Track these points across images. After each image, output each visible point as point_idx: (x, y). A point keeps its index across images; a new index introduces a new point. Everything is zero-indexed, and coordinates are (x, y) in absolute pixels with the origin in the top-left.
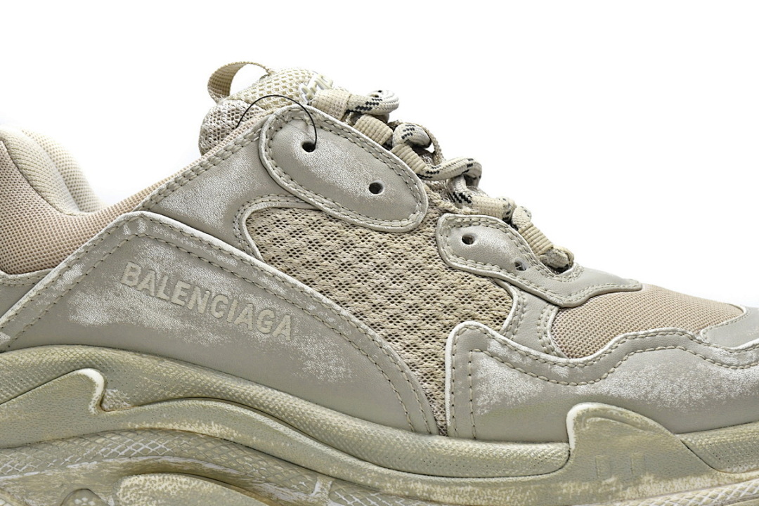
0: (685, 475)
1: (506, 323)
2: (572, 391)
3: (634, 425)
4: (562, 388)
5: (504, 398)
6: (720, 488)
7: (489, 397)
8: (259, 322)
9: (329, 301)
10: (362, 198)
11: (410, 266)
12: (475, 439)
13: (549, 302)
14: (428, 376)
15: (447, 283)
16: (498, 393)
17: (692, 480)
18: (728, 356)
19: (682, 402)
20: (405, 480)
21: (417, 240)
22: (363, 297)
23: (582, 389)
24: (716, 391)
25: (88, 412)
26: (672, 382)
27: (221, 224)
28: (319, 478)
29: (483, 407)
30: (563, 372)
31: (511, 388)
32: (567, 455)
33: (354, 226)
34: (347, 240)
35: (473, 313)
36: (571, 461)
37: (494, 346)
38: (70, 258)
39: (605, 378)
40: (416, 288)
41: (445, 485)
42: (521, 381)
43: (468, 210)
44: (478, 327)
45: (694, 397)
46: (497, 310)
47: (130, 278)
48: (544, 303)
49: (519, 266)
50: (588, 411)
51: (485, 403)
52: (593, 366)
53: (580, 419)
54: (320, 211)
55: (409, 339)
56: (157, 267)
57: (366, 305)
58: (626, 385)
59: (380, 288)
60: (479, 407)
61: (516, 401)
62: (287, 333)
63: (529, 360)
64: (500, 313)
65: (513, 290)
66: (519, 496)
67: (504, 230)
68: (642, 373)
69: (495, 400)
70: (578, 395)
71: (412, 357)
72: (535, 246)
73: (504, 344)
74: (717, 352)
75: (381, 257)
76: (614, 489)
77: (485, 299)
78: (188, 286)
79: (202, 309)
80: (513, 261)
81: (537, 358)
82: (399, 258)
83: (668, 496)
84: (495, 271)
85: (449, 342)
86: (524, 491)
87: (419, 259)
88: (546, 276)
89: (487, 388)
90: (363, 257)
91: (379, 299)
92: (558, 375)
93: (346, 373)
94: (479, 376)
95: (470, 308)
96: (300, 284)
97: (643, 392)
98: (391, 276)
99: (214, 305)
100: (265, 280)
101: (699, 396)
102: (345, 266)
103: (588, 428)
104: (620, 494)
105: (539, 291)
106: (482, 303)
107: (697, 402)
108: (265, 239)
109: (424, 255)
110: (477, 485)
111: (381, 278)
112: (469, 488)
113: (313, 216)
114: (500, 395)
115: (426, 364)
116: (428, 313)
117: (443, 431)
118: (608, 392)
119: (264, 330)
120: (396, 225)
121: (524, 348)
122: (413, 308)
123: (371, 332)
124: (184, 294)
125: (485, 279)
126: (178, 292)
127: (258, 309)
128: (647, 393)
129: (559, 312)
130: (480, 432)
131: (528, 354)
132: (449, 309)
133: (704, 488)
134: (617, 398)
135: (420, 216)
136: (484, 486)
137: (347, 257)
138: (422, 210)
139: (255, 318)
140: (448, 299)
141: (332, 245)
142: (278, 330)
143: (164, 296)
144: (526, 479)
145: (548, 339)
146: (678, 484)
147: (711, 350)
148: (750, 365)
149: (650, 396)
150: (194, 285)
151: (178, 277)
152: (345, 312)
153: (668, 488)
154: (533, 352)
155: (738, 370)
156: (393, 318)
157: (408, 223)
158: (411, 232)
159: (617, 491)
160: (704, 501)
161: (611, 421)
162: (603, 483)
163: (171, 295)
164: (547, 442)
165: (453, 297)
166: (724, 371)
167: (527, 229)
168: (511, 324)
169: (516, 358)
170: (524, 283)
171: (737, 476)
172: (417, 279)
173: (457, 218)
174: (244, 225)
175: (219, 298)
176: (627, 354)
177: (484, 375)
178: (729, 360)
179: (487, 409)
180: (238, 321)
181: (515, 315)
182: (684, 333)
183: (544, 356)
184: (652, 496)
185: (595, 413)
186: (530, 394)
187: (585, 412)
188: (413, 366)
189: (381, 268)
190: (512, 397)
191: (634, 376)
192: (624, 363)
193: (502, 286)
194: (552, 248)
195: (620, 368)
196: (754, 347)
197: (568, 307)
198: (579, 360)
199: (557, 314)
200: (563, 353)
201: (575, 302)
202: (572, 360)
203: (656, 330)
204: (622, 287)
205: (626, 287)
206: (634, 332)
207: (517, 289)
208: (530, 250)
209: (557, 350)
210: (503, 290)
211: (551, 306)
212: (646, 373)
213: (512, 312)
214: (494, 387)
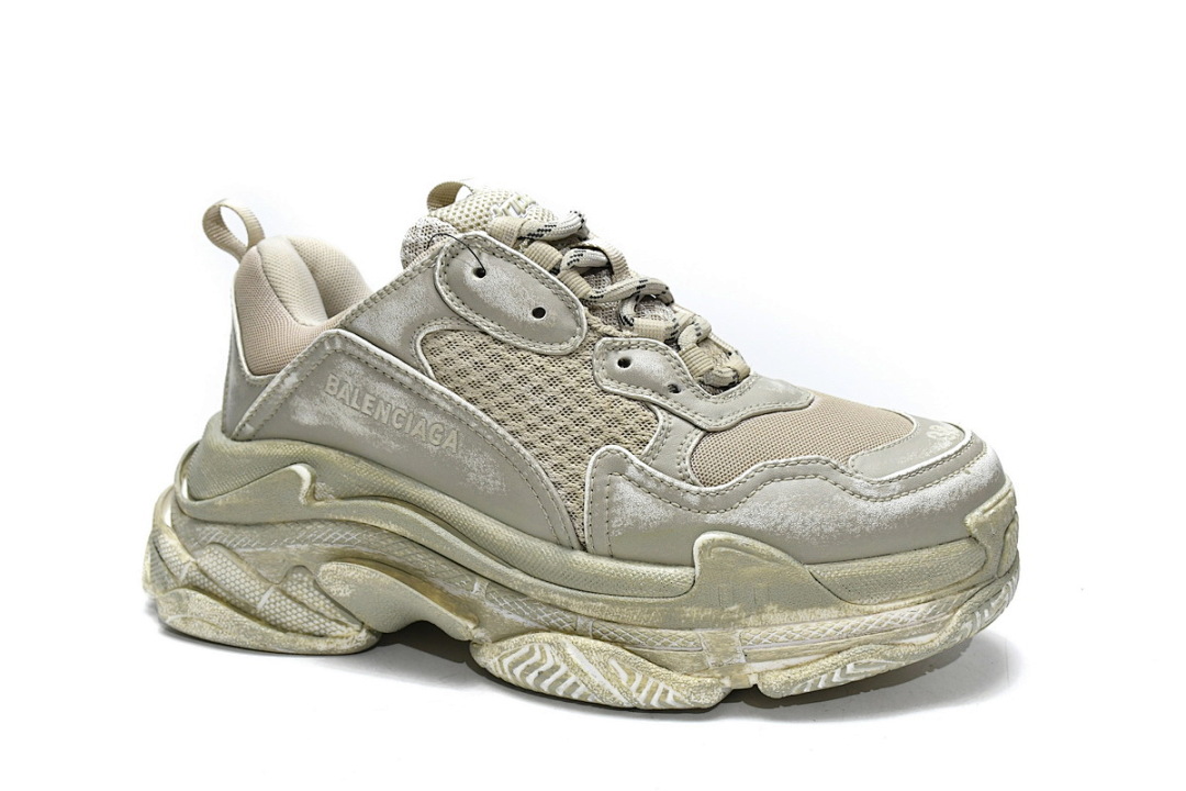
0: (811, 606)
1: (648, 447)
2: (702, 519)
3: (760, 555)
4: (693, 516)
5: (637, 521)
6: (848, 620)
7: (623, 520)
8: (431, 435)
9: (488, 419)
10: (524, 323)
11: (563, 389)
12: (612, 556)
13: (696, 427)
14: (572, 496)
15: (596, 406)
16: (631, 517)
17: (818, 611)
18: (868, 487)
19: (813, 535)
20: (546, 590)
21: (574, 363)
22: (518, 417)
23: (711, 518)
24: (849, 525)
25: (299, 503)
26: (804, 514)
27: (399, 344)
28: (477, 578)
29: (617, 528)
30: (694, 500)
31: (644, 513)
32: (691, 582)
33: (517, 348)
34: (508, 363)
35: (617, 436)
36: (695, 588)
37: (631, 471)
38: (289, 366)
39: (736, 508)
40: (567, 411)
41: (581, 599)
42: (654, 506)
43: (628, 333)
44: (619, 452)
45: (826, 530)
46: (641, 434)
47: (332, 388)
48: (692, 427)
49: (675, 389)
50: (713, 540)
51: (619, 525)
52: (725, 496)
53: (704, 547)
54: (485, 333)
55: (557, 459)
56: (349, 380)
57: (522, 425)
58: (755, 516)
59: (535, 409)
60: (614, 529)
61: (648, 526)
62: (453, 446)
63: (663, 487)
64: (644, 437)
65: (659, 412)
66: (645, 616)
67: (662, 352)
68: (774, 504)
69: (628, 523)
70: (707, 524)
71: (558, 476)
72: (693, 368)
73: (641, 470)
74: (858, 484)
75: (537, 380)
76: (737, 616)
77: (631, 423)
78: (374, 399)
79: (385, 420)
80: (666, 384)
81: (671, 485)
82: (553, 381)
83: (791, 626)
84: (646, 395)
85: (591, 463)
86: (649, 612)
87: (572, 383)
88: (701, 399)
89: (621, 511)
90: (522, 380)
91: (534, 419)
92: (690, 503)
93: (501, 487)
94: (615, 499)
95: (616, 432)
96: (464, 402)
97: (773, 523)
98: (546, 398)
99: (395, 417)
100: (434, 397)
101: (831, 529)
102: (506, 387)
103: (712, 557)
104: (743, 621)
105: (687, 415)
106: (627, 427)
107: (830, 535)
108: (437, 360)
109: (578, 378)
110: (606, 602)
111: (538, 400)
112: (601, 604)
113: (480, 339)
114: (632, 519)
115: (570, 484)
116: (576, 435)
117: (584, 548)
118: (737, 523)
119: (436, 443)
120: (556, 349)
122: (564, 430)
123: (523, 450)
124: (371, 405)
125: (635, 403)
126: (367, 404)
127: (429, 423)
128: (776, 524)
129: (704, 436)
130: (614, 552)
131: (662, 481)
132: (596, 431)
133: (830, 619)
134: (745, 529)
135: (578, 340)
136: (613, 604)
137: (506, 378)
138: (581, 335)
139: (427, 431)
140: (595, 422)
141: (496, 366)
142: (446, 443)
143: (357, 407)
144: (651, 601)
145: (685, 465)
146: (803, 614)
147: (852, 481)
148: (891, 497)
149: (779, 527)
150: (379, 398)
151: (365, 390)
152: (501, 431)
153: (792, 618)
154: (668, 479)
155: (877, 503)
156: (543, 439)
157: (567, 347)
158: (570, 355)
159: (740, 618)
160: (828, 633)
161: (737, 552)
162: (726, 610)
163: (361, 405)
164: (677, 565)
165: (600, 421)
166: (862, 504)
167: (686, 351)
168: (652, 448)
169: (651, 484)
170: (674, 408)
171: (868, 608)
172: (570, 402)
173: (615, 342)
174: (419, 347)
175: (398, 412)
176: (764, 483)
177: (620, 498)
178: (868, 492)
179: (621, 531)
180: (413, 433)
181: (657, 440)
182: (827, 462)
183: (677, 483)
184: (776, 625)
185: (721, 543)
186: (661, 520)
187: (710, 541)
188: (557, 485)
189: (537, 390)
190: (644, 521)
191: (765, 507)
192: (758, 493)
193: (651, 410)
194: (712, 369)
195: (753, 498)
196: (899, 478)
197: (715, 432)
198: (713, 489)
199: (701, 440)
200: (698, 481)
201: (723, 426)
202: (704, 489)
203: (800, 458)
204: (784, 407)
205: (789, 406)
206: (775, 461)
207: (665, 413)
208: (688, 372)
209: (693, 477)
210: (651, 414)
211: (697, 431)
212: (779, 504)
213: (655, 436)
214: (628, 511)
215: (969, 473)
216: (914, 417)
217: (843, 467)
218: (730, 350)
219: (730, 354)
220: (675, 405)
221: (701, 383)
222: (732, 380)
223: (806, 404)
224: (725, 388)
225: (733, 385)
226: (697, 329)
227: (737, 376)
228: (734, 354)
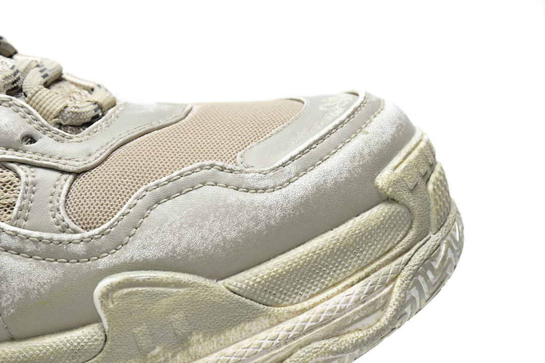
0: (239, 323)
1: (16, 209)
2: (94, 267)
3: (166, 285)
4: (85, 266)
5: (26, 292)
6: (281, 326)
7: (10, 295)
12: (13, 339)
13: (63, 172)
16: (19, 288)
17: (247, 326)
18: (262, 179)
19: (216, 246)
23: (104, 262)
24: (252, 224)
26: (201, 227)
29: (8, 306)
30: (80, 248)
31: (31, 280)
32: (103, 337)
36: (109, 342)
37: (5, 240)
39: (127, 243)
42: (40, 270)
45: (228, 237)
46: (5, 197)
48: (57, 175)
49: (30, 139)
50: (111, 285)
51: (9, 302)
52: (111, 234)
53: (104, 295)
58: (149, 245)
60: (4, 308)
61: (39, 292)
63: (43, 246)
64: (9, 200)
65: (19, 169)
67: (7, 105)
68: (166, 227)
69: (18, 297)
70: (101, 270)
72: (45, 112)
73: (15, 235)
74: (250, 178)
76: (162, 359)
80: (18, 137)
81: (51, 240)
83: (224, 351)
88: (63, 142)
89: (7, 287)
92: (76, 254)
97: (170, 247)
101: (234, 234)
103: (116, 303)
105: (51, 163)
107: (234, 240)
114: (20, 290)
118: (132, 258)
121: (36, 234)
128: (174, 247)
129: (75, 179)
131: (40, 239)
133: (263, 330)
134: (142, 262)
145: (60, 216)
146: (232, 334)
147: (243, 177)
148: (289, 181)
149: (178, 250)
153: (222, 342)
154: (46, 235)
155: (276, 192)
159: (166, 360)
160: (263, 346)
161: (140, 289)
162: (149, 356)
164: (84, 325)
166: (259, 198)
167: (33, 96)
168: (21, 209)
169: (30, 247)
170: (34, 159)
171: (299, 307)
176: (150, 208)
178: (263, 184)
179: (13, 308)
181: (23, 199)
182: (212, 166)
183: (57, 236)
184: (207, 355)
185: (121, 286)
186: (51, 282)
187: (109, 287)
190: (34, 289)
191: (157, 233)
192: (145, 221)
193: (10, 169)
194: (66, 107)
195: (142, 227)
196: (292, 159)
197: (84, 171)
198: (96, 231)
199: (71, 184)
200: (79, 228)
201: (92, 163)
202: (86, 234)
203: (181, 171)
204: (156, 125)
205: (163, 122)
206: (156, 182)
207: (24, 167)
208: (40, 117)
209: (72, 225)
210: (11, 173)
211: (65, 176)
212: (171, 225)
213: (20, 196)
214: (14, 284)
215: (367, 133)
216: (304, 98)
217: (230, 166)
218: (91, 85)
219: (92, 90)
220: (35, 156)
221: (60, 126)
222: (93, 114)
223: (183, 115)
224: (88, 124)
225: (96, 118)
226: (41, 71)
227: (100, 107)
228: (96, 88)
